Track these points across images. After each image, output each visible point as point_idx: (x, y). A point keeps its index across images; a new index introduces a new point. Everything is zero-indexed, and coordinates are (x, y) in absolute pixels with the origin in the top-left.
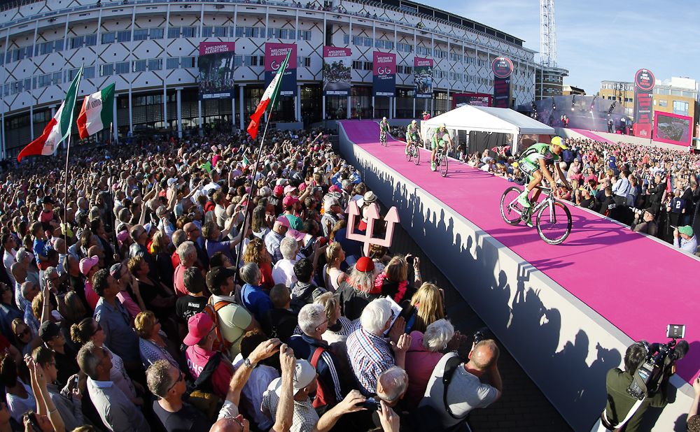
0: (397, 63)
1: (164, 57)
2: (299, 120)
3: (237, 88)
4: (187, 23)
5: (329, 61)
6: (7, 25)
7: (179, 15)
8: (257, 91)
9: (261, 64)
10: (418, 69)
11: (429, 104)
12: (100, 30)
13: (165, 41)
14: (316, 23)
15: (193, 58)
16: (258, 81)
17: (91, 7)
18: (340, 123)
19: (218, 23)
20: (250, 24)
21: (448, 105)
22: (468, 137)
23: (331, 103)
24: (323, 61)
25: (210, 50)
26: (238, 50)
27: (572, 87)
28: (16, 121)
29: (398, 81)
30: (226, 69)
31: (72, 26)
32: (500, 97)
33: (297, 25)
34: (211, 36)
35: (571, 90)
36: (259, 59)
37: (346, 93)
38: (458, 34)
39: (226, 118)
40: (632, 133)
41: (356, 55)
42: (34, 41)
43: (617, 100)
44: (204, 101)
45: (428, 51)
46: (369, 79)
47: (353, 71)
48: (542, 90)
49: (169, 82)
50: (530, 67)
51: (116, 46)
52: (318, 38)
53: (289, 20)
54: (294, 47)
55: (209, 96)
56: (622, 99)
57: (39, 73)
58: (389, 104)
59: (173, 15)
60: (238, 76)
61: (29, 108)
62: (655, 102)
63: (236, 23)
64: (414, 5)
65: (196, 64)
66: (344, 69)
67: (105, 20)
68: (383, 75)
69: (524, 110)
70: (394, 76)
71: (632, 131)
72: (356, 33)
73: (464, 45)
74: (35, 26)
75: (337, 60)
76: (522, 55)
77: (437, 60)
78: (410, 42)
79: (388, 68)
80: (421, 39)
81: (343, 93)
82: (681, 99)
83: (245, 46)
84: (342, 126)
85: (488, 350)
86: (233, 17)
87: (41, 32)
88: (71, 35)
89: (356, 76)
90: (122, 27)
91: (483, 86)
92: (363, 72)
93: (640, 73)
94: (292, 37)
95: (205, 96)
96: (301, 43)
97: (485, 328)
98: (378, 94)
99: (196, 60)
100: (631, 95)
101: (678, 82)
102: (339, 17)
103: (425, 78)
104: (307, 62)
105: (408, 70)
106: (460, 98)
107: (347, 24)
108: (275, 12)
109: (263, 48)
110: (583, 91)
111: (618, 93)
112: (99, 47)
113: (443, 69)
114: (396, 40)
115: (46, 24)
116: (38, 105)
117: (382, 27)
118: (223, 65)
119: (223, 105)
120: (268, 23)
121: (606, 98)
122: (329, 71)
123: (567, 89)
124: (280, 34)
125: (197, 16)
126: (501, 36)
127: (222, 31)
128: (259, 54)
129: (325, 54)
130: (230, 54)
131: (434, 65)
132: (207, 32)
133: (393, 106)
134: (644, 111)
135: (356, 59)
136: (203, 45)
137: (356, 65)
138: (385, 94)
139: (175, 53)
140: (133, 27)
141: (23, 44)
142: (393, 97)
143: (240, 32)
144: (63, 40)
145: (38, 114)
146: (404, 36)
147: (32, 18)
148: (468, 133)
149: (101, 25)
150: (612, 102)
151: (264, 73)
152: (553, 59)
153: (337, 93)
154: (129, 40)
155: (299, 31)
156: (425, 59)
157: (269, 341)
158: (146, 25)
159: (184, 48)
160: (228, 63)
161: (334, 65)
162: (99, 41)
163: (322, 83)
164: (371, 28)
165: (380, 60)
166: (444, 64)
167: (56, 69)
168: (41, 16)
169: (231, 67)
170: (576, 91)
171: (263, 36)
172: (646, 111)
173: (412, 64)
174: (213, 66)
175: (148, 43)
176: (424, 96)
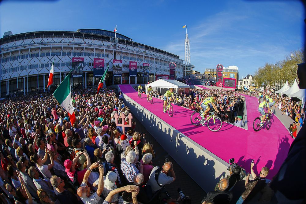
0: (137, 65)
1: (61, 62)
2: (105, 85)
3: (84, 73)
4: (68, 51)
5: (115, 64)
6: (11, 47)
7: (66, 48)
8: (91, 74)
9: (92, 65)
10: (144, 67)
11: (148, 79)
12: (40, 52)
13: (61, 57)
14: (111, 51)
15: (70, 63)
16: (91, 71)
17: (38, 44)
18: (118, 86)
19: (79, 51)
20: (89, 51)
21: (155, 79)
22: (161, 90)
23: (115, 79)
24: (113, 65)
25: (76, 60)
26: (85, 61)
27: (196, 72)
28: (12, 81)
29: (138, 71)
30: (81, 67)
31: (32, 49)
32: (172, 76)
33: (104, 52)
34: (76, 55)
36: (92, 64)
37: (120, 75)
38: (157, 55)
39: (81, 84)
40: (216, 85)
41: (124, 62)
42: (19, 54)
43: (211, 75)
44: (73, 78)
45: (148, 61)
46: (128, 71)
47: (123, 68)
48: (186, 73)
49: (62, 71)
50: (181, 65)
51: (45, 58)
52: (111, 57)
53: (102, 50)
54: (103, 59)
55: (75, 76)
56: (213, 74)
57: (20, 65)
58: (134, 79)
59: (64, 48)
60: (84, 70)
61: (16, 77)
62: (223, 75)
63: (84, 51)
64: (143, 45)
65: (71, 65)
66: (120, 67)
67: (42, 48)
68: (133, 69)
69: (179, 80)
70: (136, 69)
72: (124, 55)
73: (160, 59)
74: (19, 49)
75: (118, 64)
76: (179, 61)
77: (151, 64)
78: (142, 58)
79: (134, 67)
80: (145, 57)
81: (119, 75)
82: (232, 73)
83: (87, 59)
84: (119, 87)
85: (169, 165)
86: (83, 49)
87: (22, 51)
88: (31, 53)
89: (124, 70)
90: (47, 51)
91: (166, 72)
92: (126, 68)
93: (218, 65)
94: (103, 56)
95: (74, 76)
96: (106, 59)
97: (168, 155)
98: (131, 75)
99: (71, 63)
100: (215, 73)
101: (231, 68)
102: (118, 49)
103: (146, 70)
104: (108, 65)
105: (141, 67)
106: (158, 77)
107: (121, 52)
108: (97, 48)
109: (93, 60)
110: (200, 72)
111: (211, 72)
112: (40, 58)
113: (153, 67)
114: (137, 57)
115: (23, 48)
116: (19, 77)
117: (132, 53)
118: (80, 66)
119: (80, 79)
120: (95, 52)
121: (207, 74)
122: (115, 68)
123: (194, 72)
124: (99, 55)
125: (72, 48)
126: (172, 55)
127: (80, 54)
128: (92, 62)
129: (114, 62)
130: (82, 62)
131: (150, 65)
132: (75, 54)
133: (136, 80)
135: (124, 64)
136: (73, 58)
137: (124, 66)
138: (133, 76)
139: (64, 61)
140: (51, 51)
141: (16, 55)
142: (136, 77)
143: (86, 54)
144: (28, 55)
145: (19, 80)
146: (140, 56)
147: (19, 46)
148: (161, 88)
149: (41, 50)
150: (209, 75)
151: (93, 69)
152: (190, 62)
153: (118, 75)
154: (49, 56)
155: (105, 54)
156: (147, 64)
157: (96, 162)
158: (55, 51)
159: (67, 59)
160: (81, 65)
161: (117, 66)
162: (40, 56)
163: (112, 72)
164: (129, 53)
165: (132, 64)
166: (153, 65)
167: (25, 64)
168: (22, 45)
169: (82, 66)
170: (197, 72)
171: (93, 56)
172: (221, 78)
173: (142, 65)
174: (76, 66)
175: (56, 57)
176: (146, 76)
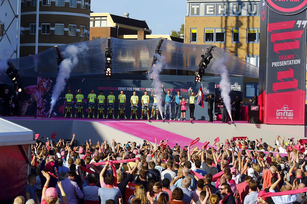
35: (113, 25)
48: (38, 28)
71: (256, 113)
110: (142, 25)
134: (284, 63)
172: (290, 62)
